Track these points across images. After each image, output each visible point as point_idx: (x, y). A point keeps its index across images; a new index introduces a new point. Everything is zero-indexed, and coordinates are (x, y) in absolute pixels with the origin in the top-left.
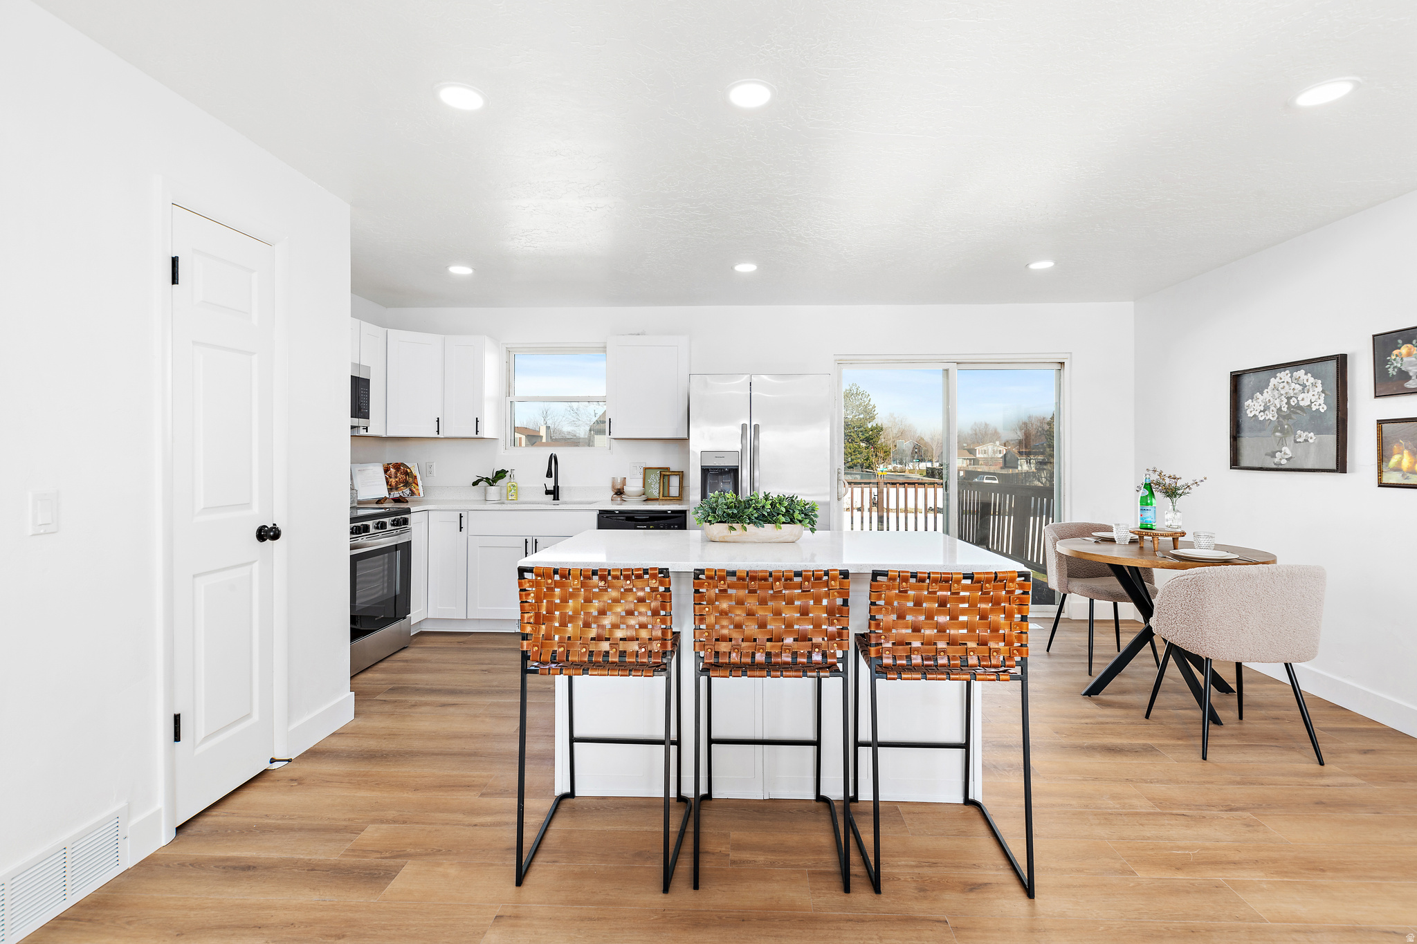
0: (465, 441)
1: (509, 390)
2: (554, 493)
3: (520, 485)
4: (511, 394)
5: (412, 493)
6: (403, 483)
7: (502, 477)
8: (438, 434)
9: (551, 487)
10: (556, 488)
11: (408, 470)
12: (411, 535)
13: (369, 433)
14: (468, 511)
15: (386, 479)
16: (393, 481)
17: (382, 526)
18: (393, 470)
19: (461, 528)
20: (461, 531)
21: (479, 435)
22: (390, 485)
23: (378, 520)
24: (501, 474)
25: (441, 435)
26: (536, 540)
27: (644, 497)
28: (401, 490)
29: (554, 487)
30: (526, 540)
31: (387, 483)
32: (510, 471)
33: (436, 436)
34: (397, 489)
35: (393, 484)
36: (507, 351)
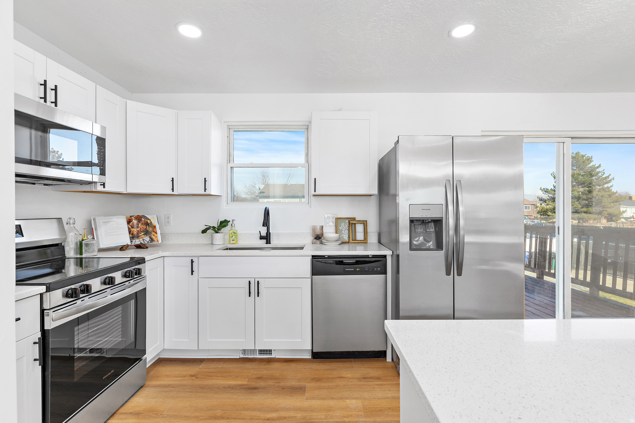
0: (195, 197)
1: (230, 158)
2: (267, 238)
3: (239, 232)
4: (231, 162)
5: (152, 240)
6: (144, 232)
7: (225, 226)
8: (173, 191)
9: (264, 233)
10: (268, 234)
11: (149, 221)
12: (146, 283)
13: (107, 189)
14: (198, 257)
15: (129, 229)
16: (135, 231)
17: (110, 282)
18: (135, 222)
19: (192, 271)
20: (192, 274)
21: (207, 192)
22: (132, 234)
23: (106, 276)
24: (224, 224)
25: (175, 193)
26: (258, 282)
27: (340, 242)
28: (142, 238)
29: (267, 233)
30: (250, 281)
31: (130, 232)
32: (231, 221)
33: (171, 192)
34: (138, 237)
35: (135, 233)
36: (228, 128)
